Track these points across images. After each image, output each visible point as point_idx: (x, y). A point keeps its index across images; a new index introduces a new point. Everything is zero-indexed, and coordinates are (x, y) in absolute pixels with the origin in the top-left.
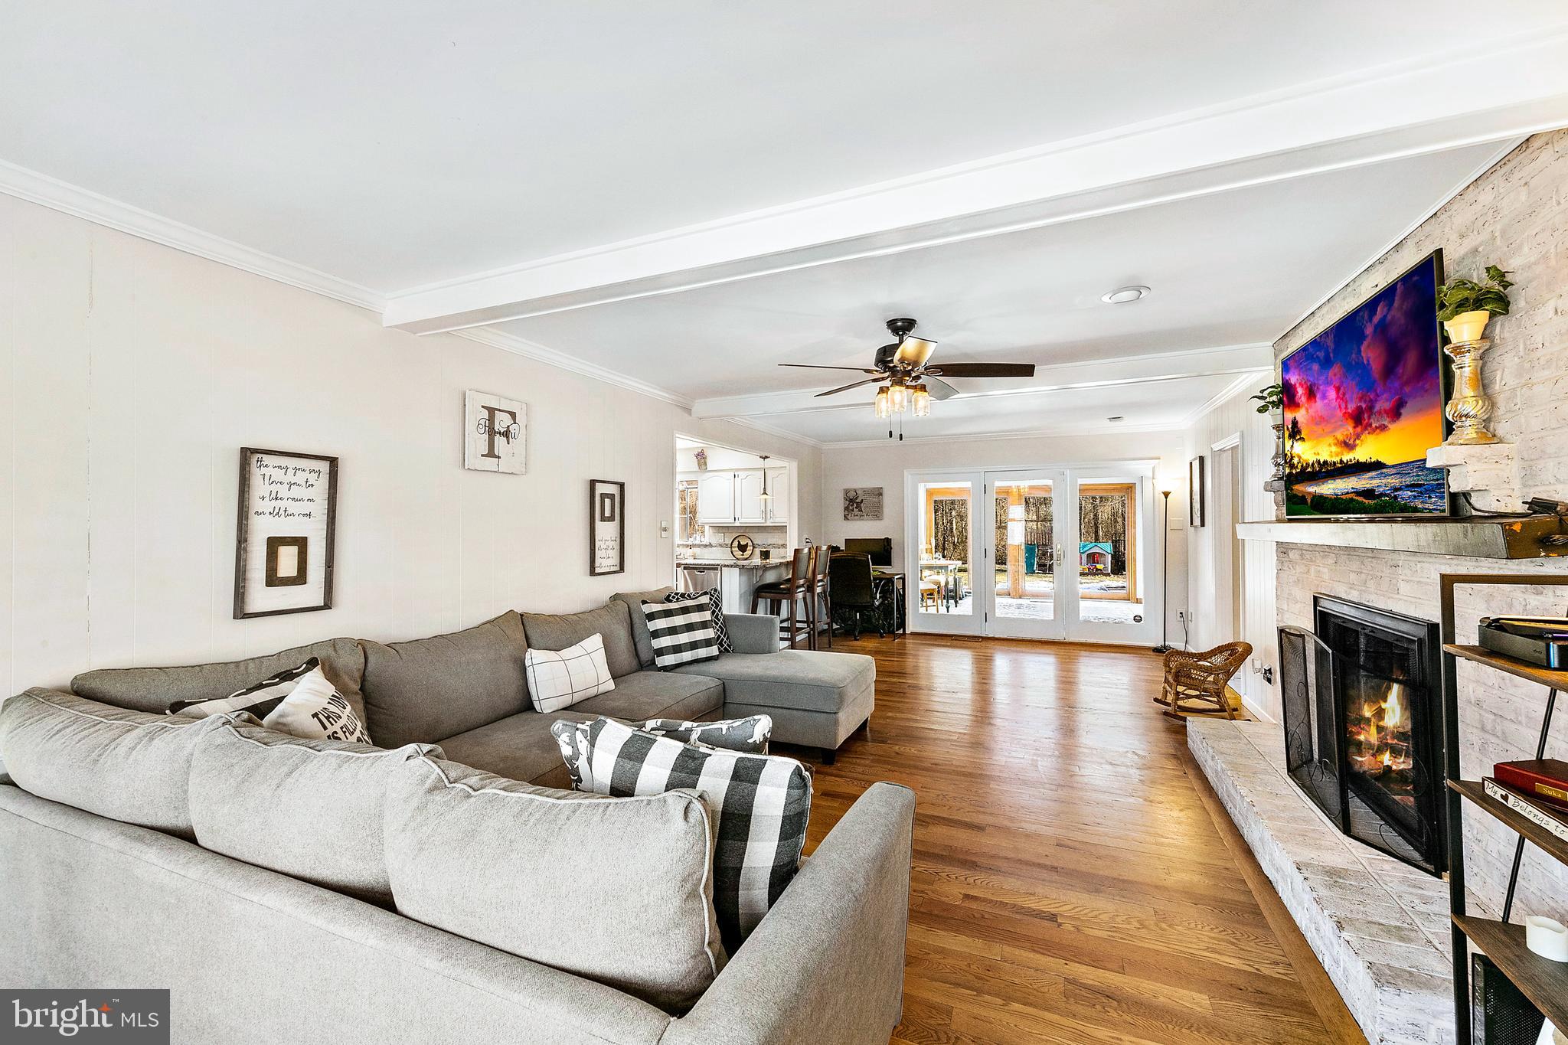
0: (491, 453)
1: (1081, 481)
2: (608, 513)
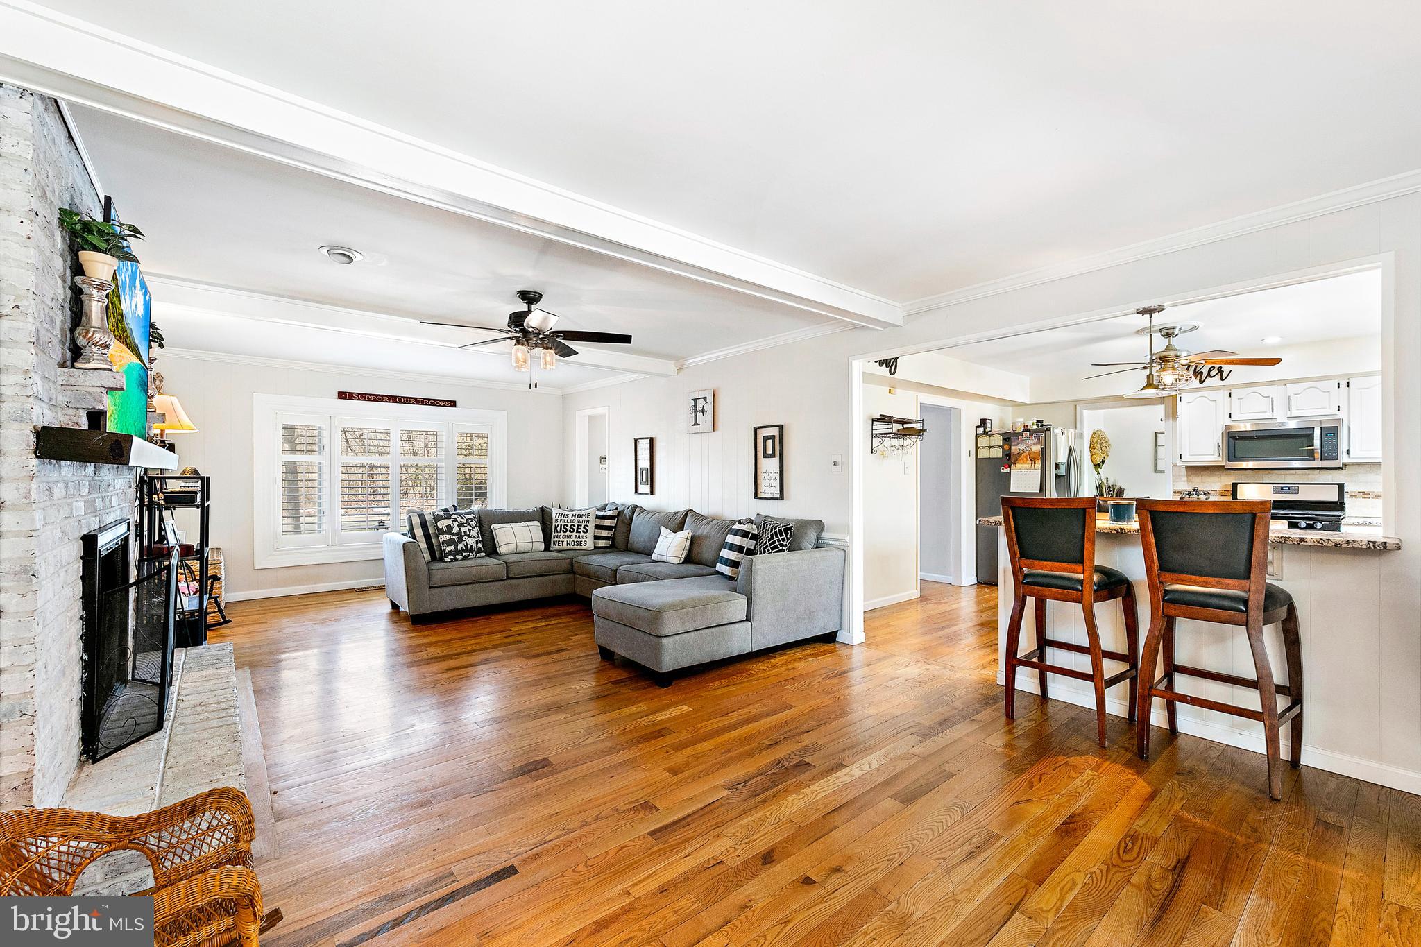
0: (696, 424)
2: (769, 451)
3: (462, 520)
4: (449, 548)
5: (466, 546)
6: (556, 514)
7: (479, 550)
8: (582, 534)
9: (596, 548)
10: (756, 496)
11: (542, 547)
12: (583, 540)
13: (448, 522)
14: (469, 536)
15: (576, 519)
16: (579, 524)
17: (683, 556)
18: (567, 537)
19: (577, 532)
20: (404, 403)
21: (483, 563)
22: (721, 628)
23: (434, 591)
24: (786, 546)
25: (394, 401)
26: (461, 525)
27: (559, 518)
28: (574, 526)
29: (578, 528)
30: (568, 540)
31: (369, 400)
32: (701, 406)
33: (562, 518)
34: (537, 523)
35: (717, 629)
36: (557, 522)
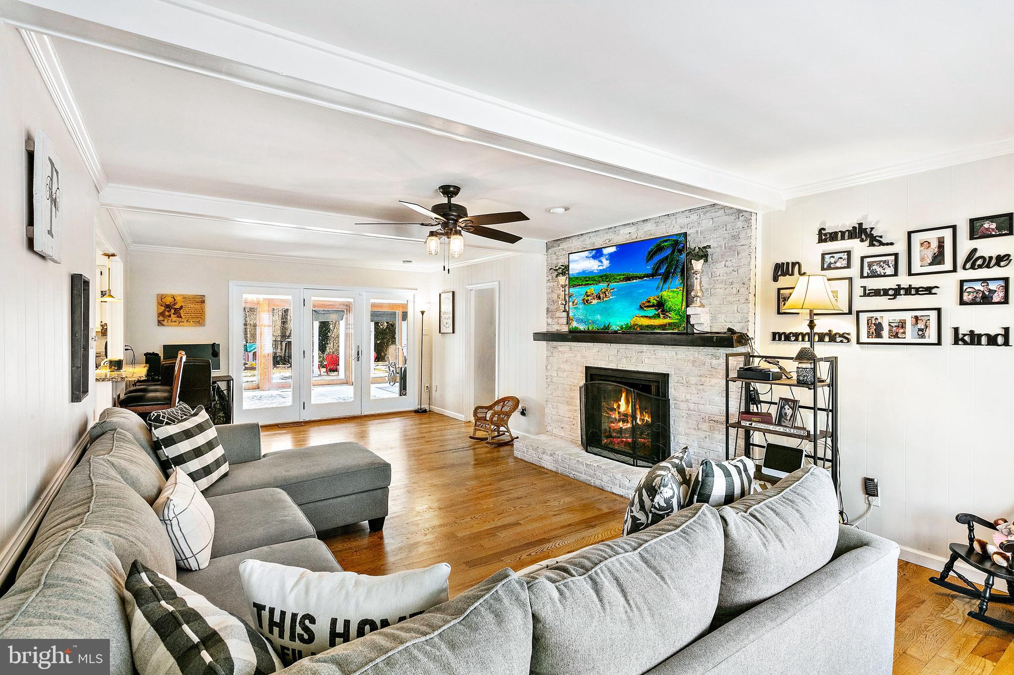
0: (51, 229)
1: (373, 301)
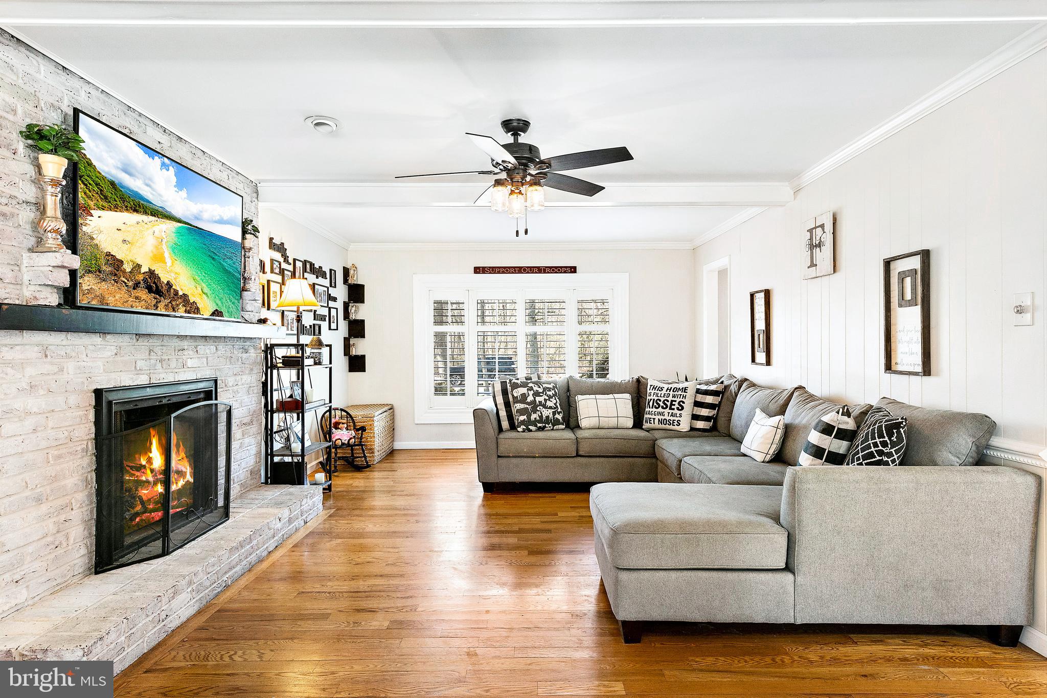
0: (813, 265)
2: (908, 296)
3: (538, 389)
4: (522, 418)
5: (541, 417)
6: (651, 386)
7: (556, 422)
8: (676, 411)
9: (692, 429)
10: (888, 367)
11: (630, 423)
12: (677, 419)
13: (523, 390)
14: (545, 406)
15: (671, 393)
16: (674, 399)
17: (771, 452)
18: (660, 414)
19: (671, 409)
20: (528, 273)
21: (561, 436)
22: (730, 575)
23: (501, 461)
24: (889, 455)
25: (520, 272)
26: (537, 394)
27: (653, 391)
28: (668, 401)
29: (672, 404)
30: (661, 417)
31: (499, 273)
32: (818, 238)
33: (656, 391)
34: (628, 396)
35: (720, 574)
36: (651, 395)
